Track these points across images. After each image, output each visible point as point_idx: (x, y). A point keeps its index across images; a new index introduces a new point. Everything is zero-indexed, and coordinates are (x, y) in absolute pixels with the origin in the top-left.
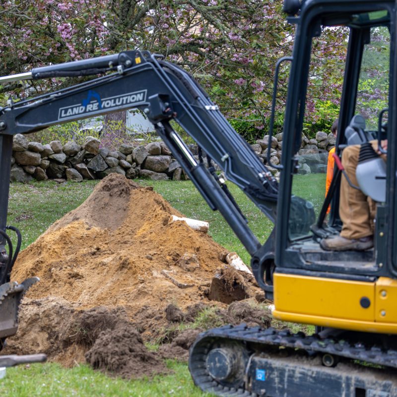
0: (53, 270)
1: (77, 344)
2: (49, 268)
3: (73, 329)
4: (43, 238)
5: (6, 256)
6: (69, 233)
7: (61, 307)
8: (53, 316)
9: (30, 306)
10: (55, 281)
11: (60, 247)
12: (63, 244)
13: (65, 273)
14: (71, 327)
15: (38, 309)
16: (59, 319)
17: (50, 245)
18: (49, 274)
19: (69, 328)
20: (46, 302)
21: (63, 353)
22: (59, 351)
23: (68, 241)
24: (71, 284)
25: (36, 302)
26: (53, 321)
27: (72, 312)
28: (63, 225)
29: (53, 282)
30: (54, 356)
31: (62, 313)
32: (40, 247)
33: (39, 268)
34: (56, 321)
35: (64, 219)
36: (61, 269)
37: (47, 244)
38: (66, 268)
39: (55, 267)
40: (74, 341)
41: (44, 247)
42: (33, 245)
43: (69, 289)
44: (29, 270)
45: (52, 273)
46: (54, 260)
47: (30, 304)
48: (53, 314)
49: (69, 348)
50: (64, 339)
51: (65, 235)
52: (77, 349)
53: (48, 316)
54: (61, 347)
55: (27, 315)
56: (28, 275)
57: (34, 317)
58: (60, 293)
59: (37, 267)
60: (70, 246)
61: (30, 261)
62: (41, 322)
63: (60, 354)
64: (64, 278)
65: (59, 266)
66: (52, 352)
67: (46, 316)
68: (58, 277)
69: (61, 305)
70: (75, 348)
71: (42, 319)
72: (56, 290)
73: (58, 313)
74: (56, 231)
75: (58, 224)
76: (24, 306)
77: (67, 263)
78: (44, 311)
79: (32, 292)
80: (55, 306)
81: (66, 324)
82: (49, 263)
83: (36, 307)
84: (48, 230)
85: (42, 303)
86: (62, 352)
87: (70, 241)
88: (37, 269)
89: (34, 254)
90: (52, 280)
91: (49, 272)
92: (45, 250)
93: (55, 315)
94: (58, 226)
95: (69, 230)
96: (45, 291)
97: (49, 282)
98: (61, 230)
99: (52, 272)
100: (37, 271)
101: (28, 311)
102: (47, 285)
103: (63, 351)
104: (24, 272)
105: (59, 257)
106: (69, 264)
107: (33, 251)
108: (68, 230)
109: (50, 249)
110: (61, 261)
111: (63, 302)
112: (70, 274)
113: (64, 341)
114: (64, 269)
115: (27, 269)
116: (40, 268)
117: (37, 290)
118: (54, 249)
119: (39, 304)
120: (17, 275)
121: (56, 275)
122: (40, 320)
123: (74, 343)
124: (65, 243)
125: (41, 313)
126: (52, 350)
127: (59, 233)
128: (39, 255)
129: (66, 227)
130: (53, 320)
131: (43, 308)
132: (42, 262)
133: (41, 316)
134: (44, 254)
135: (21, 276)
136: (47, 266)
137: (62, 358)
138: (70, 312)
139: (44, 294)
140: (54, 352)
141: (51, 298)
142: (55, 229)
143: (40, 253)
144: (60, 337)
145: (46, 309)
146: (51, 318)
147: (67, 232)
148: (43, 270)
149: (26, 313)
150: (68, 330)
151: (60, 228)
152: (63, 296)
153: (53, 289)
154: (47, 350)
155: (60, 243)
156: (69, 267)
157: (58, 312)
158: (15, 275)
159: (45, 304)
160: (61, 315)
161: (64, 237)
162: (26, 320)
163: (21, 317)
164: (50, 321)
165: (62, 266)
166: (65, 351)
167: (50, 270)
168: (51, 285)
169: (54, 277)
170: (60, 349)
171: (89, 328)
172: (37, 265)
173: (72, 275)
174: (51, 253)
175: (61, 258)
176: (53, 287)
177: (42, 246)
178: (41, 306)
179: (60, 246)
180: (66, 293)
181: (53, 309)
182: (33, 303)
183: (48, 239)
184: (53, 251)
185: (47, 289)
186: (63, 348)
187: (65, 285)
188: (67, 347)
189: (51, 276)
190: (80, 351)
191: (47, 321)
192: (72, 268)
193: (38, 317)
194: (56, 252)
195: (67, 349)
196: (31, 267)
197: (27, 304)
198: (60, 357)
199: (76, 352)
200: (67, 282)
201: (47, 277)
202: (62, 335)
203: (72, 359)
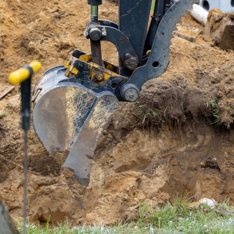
1: (138, 130)
3: (133, 113)
14: (130, 111)
19: (128, 113)
21: (122, 143)
22: (116, 142)
36: (43, 41)
38: (47, 39)
39: (32, 40)
40: (135, 127)
45: (32, 48)
50: (123, 126)
52: (140, 135)
54: (118, 137)
63: (119, 145)
64: (53, 52)
66: (107, 144)
70: (138, 135)
86: (120, 142)
87: (18, 6)
99: (30, 46)
103: (121, 140)
112: (57, 46)
113: (123, 129)
114: (46, 41)
116: (7, 45)
123: (135, 129)
126: (107, 142)
136: (15, 40)
137: (122, 149)
140: (110, 144)
144: (116, 125)
148: (11, 46)
150: (126, 116)
154: (101, 143)
166: (125, 140)
167: (22, 45)
170: (116, 139)
171: (158, 108)
173: (60, 47)
186: (121, 138)
187: (57, 60)
188: (126, 135)
190: (145, 136)
195: (126, 137)
198: (119, 148)
199: (140, 139)
200: (59, 56)
201: (23, 54)
202: (119, 122)
203: (137, 148)
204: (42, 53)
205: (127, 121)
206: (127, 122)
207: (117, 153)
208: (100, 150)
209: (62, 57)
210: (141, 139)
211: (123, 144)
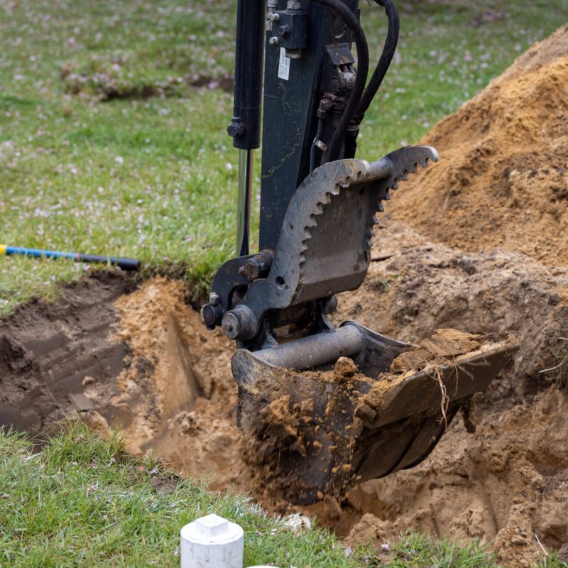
0: (514, 177)
1: (560, 389)
2: (504, 167)
3: (552, 350)
4: (498, 87)
5: (349, 76)
6: (561, 80)
7: (524, 285)
8: (503, 309)
9: (446, 271)
10: (516, 204)
11: (535, 115)
12: (543, 108)
13: (544, 185)
14: (547, 343)
15: (465, 285)
16: (518, 315)
17: (512, 109)
18: (503, 186)
19: (542, 345)
20: (488, 264)
21: (524, 407)
22: (513, 400)
23: (556, 101)
24: (556, 215)
25: (462, 264)
26: (501, 320)
27: (553, 302)
28: (547, 58)
29: (511, 206)
30: (500, 410)
31: (526, 301)
32: (487, 112)
33: (480, 167)
34: (509, 322)
35: (552, 44)
36: (534, 174)
37: (504, 105)
38: (546, 172)
39: (520, 168)
40: (554, 381)
41: (496, 114)
42: (473, 105)
43: (551, 228)
44: (455, 171)
45: (512, 184)
46: (518, 150)
47: (448, 266)
48: (503, 302)
49: (541, 395)
50: (529, 372)
51: (549, 85)
52: (560, 402)
53: (489, 307)
54: (519, 390)
55: (438, 298)
56: (453, 183)
57: (454, 305)
58: (527, 237)
59: (476, 164)
60: (560, 113)
61: (462, 146)
62: (471, 319)
63: (517, 408)
64: (539, 199)
65: (529, 164)
66: (496, 399)
67: (484, 307)
68: (525, 196)
69: (526, 279)
70: (556, 400)
71: (473, 311)
72: (519, 229)
73: (515, 300)
74: (530, 71)
75: (535, 53)
76: (433, 271)
77: (550, 159)
78: (481, 294)
79: (457, 229)
80: (509, 281)
81: (534, 333)
82: (506, 156)
83: (461, 279)
84: (512, 69)
85: (478, 268)
86: (521, 403)
87: (562, 102)
88: (476, 169)
89: (473, 127)
90: (510, 202)
91: (504, 180)
92: (498, 121)
93: (509, 304)
94: (535, 59)
95: (561, 72)
96: (491, 229)
97: (502, 204)
98: (543, 70)
99: (511, 180)
100: (476, 173)
101: (441, 286)
102: (496, 215)
103: (524, 401)
104: (444, 175)
105: (532, 140)
106: (555, 162)
107: (471, 121)
108: (557, 73)
109: (509, 120)
110: (535, 153)
111: (530, 269)
112: (555, 190)
113: (528, 376)
114: (541, 175)
115: (451, 169)
116: (484, 168)
117: (471, 226)
118: (520, 120)
119: (470, 270)
120: (427, 179)
121: (520, 189)
122: (468, 314)
123: (553, 385)
124: (548, 106)
125: (471, 298)
127: (536, 78)
128: (483, 132)
129: (555, 64)
130: (503, 317)
131: (477, 284)
132: (488, 152)
133: (471, 305)
134: (496, 133)
135: (436, 184)
136: (500, 162)
137: (519, 419)
138: (547, 300)
139: (486, 236)
140: (502, 400)
141: (501, 257)
142: (528, 67)
143: (487, 127)
144: (517, 364)
145: (484, 287)
146: (498, 312)
147: (555, 79)
148: (490, 173)
149: (435, 290)
150: (538, 351)
151: (540, 66)
152: (533, 245)
153: (511, 225)
155: (536, 104)
156: (553, 171)
157: (517, 298)
158: (423, 179)
159: (485, 273)
160: (524, 306)
161: (548, 90)
162: (435, 310)
163: (423, 301)
164: (495, 320)
165: (538, 165)
166: (531, 402)
167: (506, 174)
168: (506, 215)
169: (516, 195)
170: (516, 395)
172: (476, 159)
173: (560, 193)
174: (512, 131)
175: (536, 142)
176: (510, 220)
177: (493, 109)
178: (474, 276)
179: (536, 113)
180: (543, 239)
181: (503, 288)
182: (455, 264)
183: (509, 92)
184: (517, 125)
185: (496, 225)
186: (525, 395)
187: (541, 218)
188: (535, 393)
189: (508, 193)
191: (487, 318)
192: (561, 175)
193: (464, 305)
194: (524, 127)
195: (535, 397)
196: (460, 165)
197: (440, 266)
198: (514, 415)
199: (557, 410)
200: (548, 210)
201: (498, 192)
202: (523, 360)
203: (547, 426)
204: (520, 196)
205: (536, 362)
206: (536, 365)
207: (508, 424)
208: (483, 406)
209: (553, 213)
210: (560, 411)
211: (525, 409)
